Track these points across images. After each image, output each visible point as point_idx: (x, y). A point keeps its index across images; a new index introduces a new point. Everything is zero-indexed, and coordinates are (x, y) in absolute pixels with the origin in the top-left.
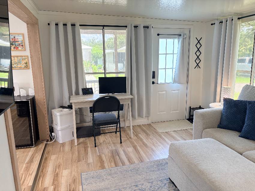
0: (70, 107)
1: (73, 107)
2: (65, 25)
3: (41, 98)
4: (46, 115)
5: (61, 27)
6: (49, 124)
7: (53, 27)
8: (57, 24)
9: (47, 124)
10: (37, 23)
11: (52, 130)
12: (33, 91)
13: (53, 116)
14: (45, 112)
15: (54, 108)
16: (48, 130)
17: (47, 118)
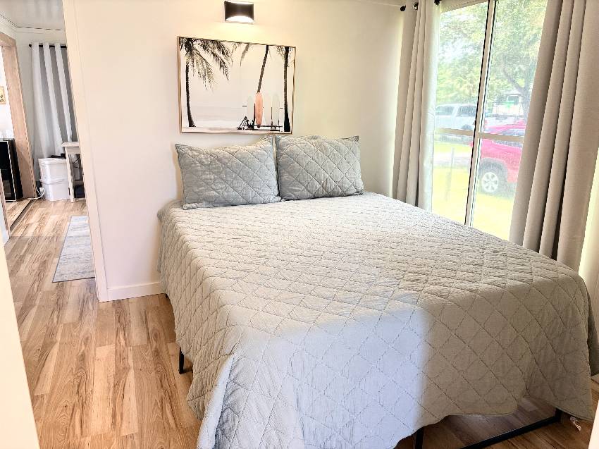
0: (63, 156)
1: (67, 156)
2: (52, 46)
3: (22, 142)
4: (31, 164)
5: (47, 50)
6: (35, 177)
7: (36, 49)
8: (41, 46)
9: (33, 179)
10: (14, 45)
11: (39, 184)
12: (13, 134)
13: (41, 167)
14: (29, 160)
15: (42, 157)
16: (34, 183)
17: (32, 169)
